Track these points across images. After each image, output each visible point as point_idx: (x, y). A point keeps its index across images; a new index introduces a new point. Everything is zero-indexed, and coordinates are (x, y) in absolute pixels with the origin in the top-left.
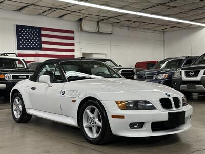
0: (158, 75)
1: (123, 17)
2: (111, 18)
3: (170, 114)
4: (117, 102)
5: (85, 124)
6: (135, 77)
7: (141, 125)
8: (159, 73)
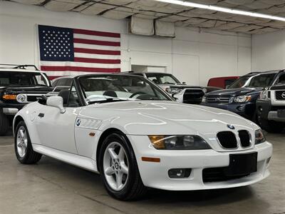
0: (236, 96)
1: (189, 13)
2: (172, 14)
3: (231, 156)
4: (151, 137)
5: (107, 169)
6: (204, 100)
7: (186, 173)
8: (238, 94)
